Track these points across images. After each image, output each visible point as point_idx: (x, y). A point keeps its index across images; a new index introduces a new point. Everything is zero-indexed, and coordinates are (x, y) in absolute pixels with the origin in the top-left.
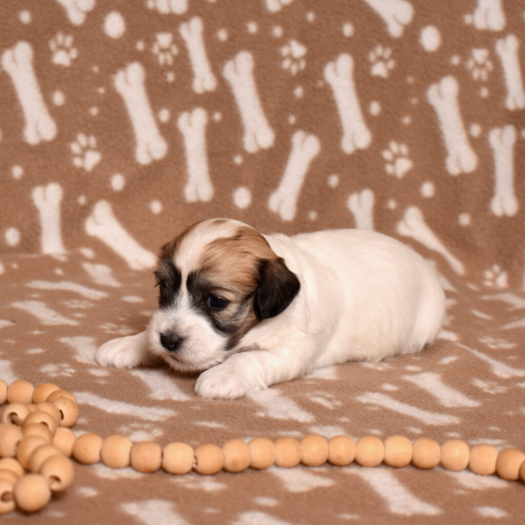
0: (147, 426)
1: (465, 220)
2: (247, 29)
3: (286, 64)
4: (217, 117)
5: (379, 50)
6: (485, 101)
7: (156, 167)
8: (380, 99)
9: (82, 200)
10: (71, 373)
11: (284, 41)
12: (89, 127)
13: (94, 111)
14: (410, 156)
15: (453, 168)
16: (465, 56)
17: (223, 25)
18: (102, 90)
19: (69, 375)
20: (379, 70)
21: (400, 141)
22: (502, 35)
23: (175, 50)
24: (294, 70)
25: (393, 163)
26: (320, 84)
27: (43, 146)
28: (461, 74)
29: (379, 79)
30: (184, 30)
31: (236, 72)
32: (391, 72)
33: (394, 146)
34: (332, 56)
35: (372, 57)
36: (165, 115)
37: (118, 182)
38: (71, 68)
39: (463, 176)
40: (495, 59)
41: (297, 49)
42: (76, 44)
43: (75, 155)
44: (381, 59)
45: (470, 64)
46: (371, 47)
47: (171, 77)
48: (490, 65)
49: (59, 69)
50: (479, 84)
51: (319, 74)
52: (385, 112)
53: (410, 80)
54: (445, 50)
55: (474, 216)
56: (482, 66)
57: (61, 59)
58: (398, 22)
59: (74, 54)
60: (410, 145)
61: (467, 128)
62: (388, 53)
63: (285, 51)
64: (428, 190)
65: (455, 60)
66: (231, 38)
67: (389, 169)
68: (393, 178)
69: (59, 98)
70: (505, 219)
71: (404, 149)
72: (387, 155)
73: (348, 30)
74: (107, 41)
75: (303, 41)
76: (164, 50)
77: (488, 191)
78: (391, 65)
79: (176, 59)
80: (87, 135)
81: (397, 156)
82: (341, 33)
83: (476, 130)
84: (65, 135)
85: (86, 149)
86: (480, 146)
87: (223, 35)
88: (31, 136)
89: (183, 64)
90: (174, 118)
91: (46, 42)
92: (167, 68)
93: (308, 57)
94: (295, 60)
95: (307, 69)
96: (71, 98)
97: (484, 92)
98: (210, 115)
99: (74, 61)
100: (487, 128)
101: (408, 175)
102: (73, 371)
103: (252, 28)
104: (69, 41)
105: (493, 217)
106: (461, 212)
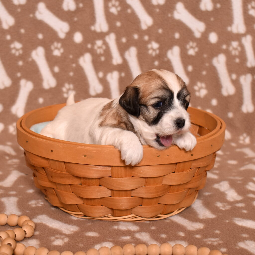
0: (62, 237)
1: (230, 115)
2: (133, 37)
3: (150, 52)
4: (123, 75)
5: (191, 44)
6: (238, 64)
8: (192, 64)
10: (41, 204)
11: (149, 42)
12: (70, 80)
13: (71, 74)
14: (207, 88)
15: (225, 93)
16: (229, 45)
17: (124, 36)
18: (74, 65)
19: (40, 205)
20: (191, 52)
21: (202, 81)
22: (244, 35)
23: (104, 47)
24: (154, 54)
25: (199, 91)
26: (166, 59)
27: (51, 89)
28: (227, 53)
29: (191, 56)
30: (107, 39)
31: (130, 55)
32: (197, 53)
33: (199, 84)
34: (170, 47)
35: (188, 47)
36: (101, 75)
38: (61, 57)
39: (229, 97)
40: (241, 45)
41: (155, 45)
42: (62, 46)
43: (64, 93)
44: (192, 47)
45: (231, 48)
46: (187, 42)
47: (103, 59)
48: (239, 49)
49: (56, 57)
50: (235, 57)
51: (165, 55)
52: (194, 70)
53: (205, 56)
54: (220, 43)
55: (234, 113)
56: (235, 49)
57: (57, 53)
58: (199, 31)
59: (62, 50)
60: (206, 84)
61: (230, 76)
62: (195, 44)
63: (149, 46)
64: (214, 102)
65: (224, 47)
66: (128, 41)
67: (197, 94)
68: (199, 98)
69: (56, 69)
70: (248, 114)
71: (204, 85)
72: (196, 88)
73: (177, 36)
74: (76, 45)
75: (157, 41)
76: (99, 48)
77: (240, 102)
78: (197, 49)
79: (105, 51)
80: (69, 83)
81: (200, 88)
82: (174, 37)
83: (234, 77)
84: (60, 85)
85: (69, 90)
86: (236, 83)
87: (124, 40)
88: (46, 86)
89: (108, 53)
90: (105, 76)
91: (50, 46)
92: (101, 55)
93: (160, 48)
94: (154, 50)
95: (160, 53)
96: (61, 69)
97: (237, 60)
98: (120, 74)
99: (62, 54)
100: (239, 75)
101: (206, 96)
102: (42, 203)
103: (136, 37)
104: (59, 45)
105: (243, 113)
106: (229, 111)
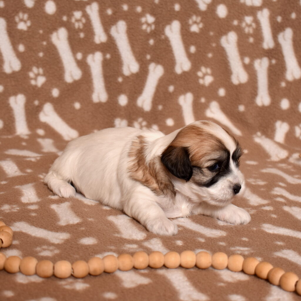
1: (242, 108)
2: (122, 8)
3: (144, 27)
4: (108, 56)
5: (194, 18)
6: (252, 44)
7: (76, 84)
8: (195, 44)
9: (36, 103)
10: (17, 210)
11: (142, 14)
12: (39, 63)
13: (41, 54)
14: (212, 75)
15: (235, 81)
16: (241, 20)
17: (109, 7)
18: (45, 43)
20: (195, 29)
21: (206, 66)
22: (260, 8)
23: (84, 21)
24: (149, 30)
25: (203, 78)
26: (163, 37)
27: (14, 74)
28: (239, 30)
29: (195, 33)
30: (88, 10)
31: (117, 31)
32: (201, 29)
33: (203, 69)
34: (169, 22)
35: (190, 22)
36: (79, 56)
37: (55, 93)
38: (28, 31)
39: (240, 85)
40: (257, 22)
41: (150, 19)
42: (29, 18)
43: (32, 79)
44: (195, 22)
45: (244, 25)
46: (190, 16)
47: (82, 35)
48: (254, 25)
49: (21, 32)
50: (248, 35)
51: (162, 32)
52: (198, 51)
53: (212, 34)
54: (230, 17)
55: (246, 106)
56: (249, 26)
57: (22, 26)
58: (204, 3)
59: (29, 23)
60: (212, 69)
61: (242, 59)
62: (199, 19)
63: (143, 20)
64: (222, 92)
65: (236, 23)
66: (114, 13)
67: (201, 81)
68: (203, 86)
69: (21, 48)
70: (263, 108)
71: (209, 71)
72: (200, 74)
73: (177, 7)
74: (47, 16)
75: (153, 14)
76: (77, 21)
77: (254, 93)
78: (201, 25)
79: (84, 25)
80: (38, 67)
81: (205, 75)
82: (173, 9)
83: (247, 60)
84: (26, 68)
85: (38, 75)
86: (249, 69)
87: (109, 12)
88: (7, 69)
89: (88, 28)
90: (85, 57)
91: (13, 17)
92: (80, 30)
93: (156, 23)
94: (149, 25)
95: (155, 29)
96: (27, 47)
97: (251, 40)
98: (104, 55)
99: (29, 28)
100: (253, 59)
101: (211, 85)
102: (18, 208)
103: (125, 7)
104: (26, 16)
105: (257, 107)
106: (240, 104)
